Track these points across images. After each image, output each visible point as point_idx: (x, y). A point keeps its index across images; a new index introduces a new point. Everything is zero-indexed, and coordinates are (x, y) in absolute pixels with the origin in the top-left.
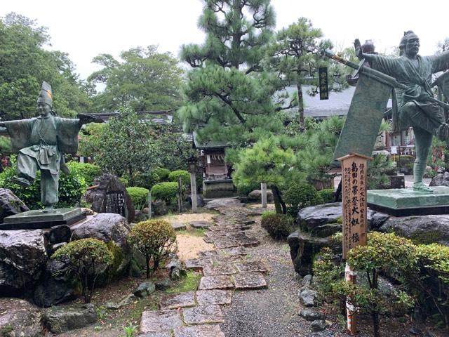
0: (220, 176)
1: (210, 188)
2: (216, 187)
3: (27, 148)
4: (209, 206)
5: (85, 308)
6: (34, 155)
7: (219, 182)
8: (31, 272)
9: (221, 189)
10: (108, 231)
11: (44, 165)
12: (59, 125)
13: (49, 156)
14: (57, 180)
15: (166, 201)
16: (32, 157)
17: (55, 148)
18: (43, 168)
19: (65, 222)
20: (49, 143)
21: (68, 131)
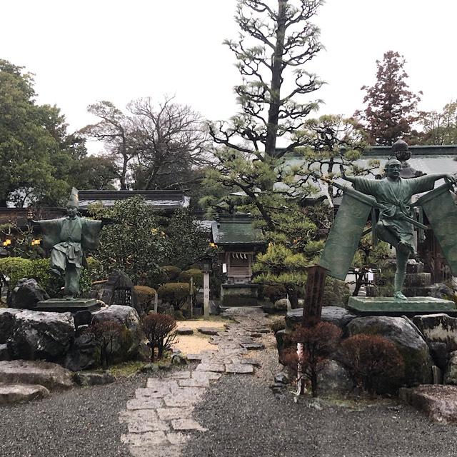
0: (242, 279)
1: (229, 293)
2: (236, 292)
3: (59, 245)
4: (225, 314)
5: (105, 372)
6: (65, 250)
7: (241, 287)
8: (64, 344)
9: (242, 296)
10: (122, 317)
11: (71, 259)
12: (85, 225)
13: (75, 252)
14: (79, 273)
15: (174, 305)
16: (63, 253)
17: (80, 246)
18: (70, 262)
19: (87, 308)
20: (76, 241)
21: (91, 231)
